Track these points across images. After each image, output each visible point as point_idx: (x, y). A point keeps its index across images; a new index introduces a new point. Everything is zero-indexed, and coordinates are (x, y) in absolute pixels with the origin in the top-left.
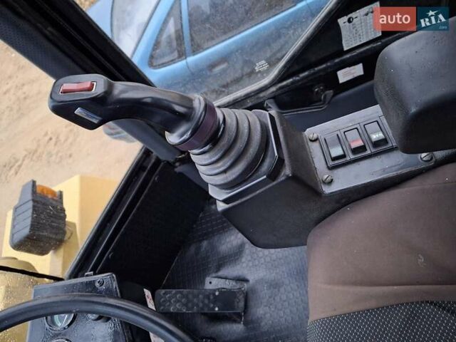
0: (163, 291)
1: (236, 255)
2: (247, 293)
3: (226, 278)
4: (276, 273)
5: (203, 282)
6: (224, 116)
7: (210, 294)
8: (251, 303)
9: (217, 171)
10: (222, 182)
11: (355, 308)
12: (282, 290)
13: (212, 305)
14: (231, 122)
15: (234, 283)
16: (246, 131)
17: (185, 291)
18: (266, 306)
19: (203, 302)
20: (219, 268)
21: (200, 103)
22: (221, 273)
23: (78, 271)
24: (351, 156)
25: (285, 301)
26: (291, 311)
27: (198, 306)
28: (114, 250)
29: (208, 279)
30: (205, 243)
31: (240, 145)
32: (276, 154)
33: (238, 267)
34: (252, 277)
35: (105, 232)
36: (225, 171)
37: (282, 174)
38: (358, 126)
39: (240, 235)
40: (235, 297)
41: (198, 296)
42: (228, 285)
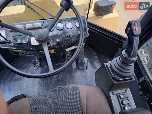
0: (84, 47)
1: (93, 66)
2: (83, 69)
3: (87, 64)
4: (89, 78)
5: (86, 57)
6: (131, 65)
7: (83, 59)
8: (81, 71)
9: (115, 64)
10: (112, 65)
11: (81, 96)
12: (84, 79)
13: (80, 60)
14: (130, 67)
15: (86, 66)
16: (127, 72)
17: (84, 53)
18: (80, 74)
19: (81, 58)
20: (90, 61)
21: (134, 59)
22: (88, 62)
23: (89, 24)
24: (120, 101)
25: (81, 80)
26: (79, 81)
27: (80, 56)
28: (95, 33)
29: (87, 58)
30: (97, 57)
31: (122, 70)
32: (120, 80)
33: (90, 67)
34: (87, 71)
35: (100, 30)
36: (115, 66)
37: (114, 81)
38: (130, 104)
39: (99, 68)
40: (82, 66)
41: (83, 56)
42: (85, 64)
